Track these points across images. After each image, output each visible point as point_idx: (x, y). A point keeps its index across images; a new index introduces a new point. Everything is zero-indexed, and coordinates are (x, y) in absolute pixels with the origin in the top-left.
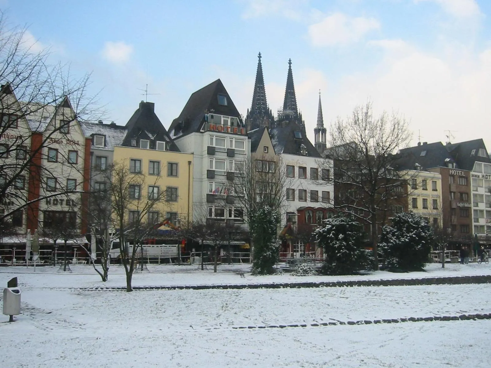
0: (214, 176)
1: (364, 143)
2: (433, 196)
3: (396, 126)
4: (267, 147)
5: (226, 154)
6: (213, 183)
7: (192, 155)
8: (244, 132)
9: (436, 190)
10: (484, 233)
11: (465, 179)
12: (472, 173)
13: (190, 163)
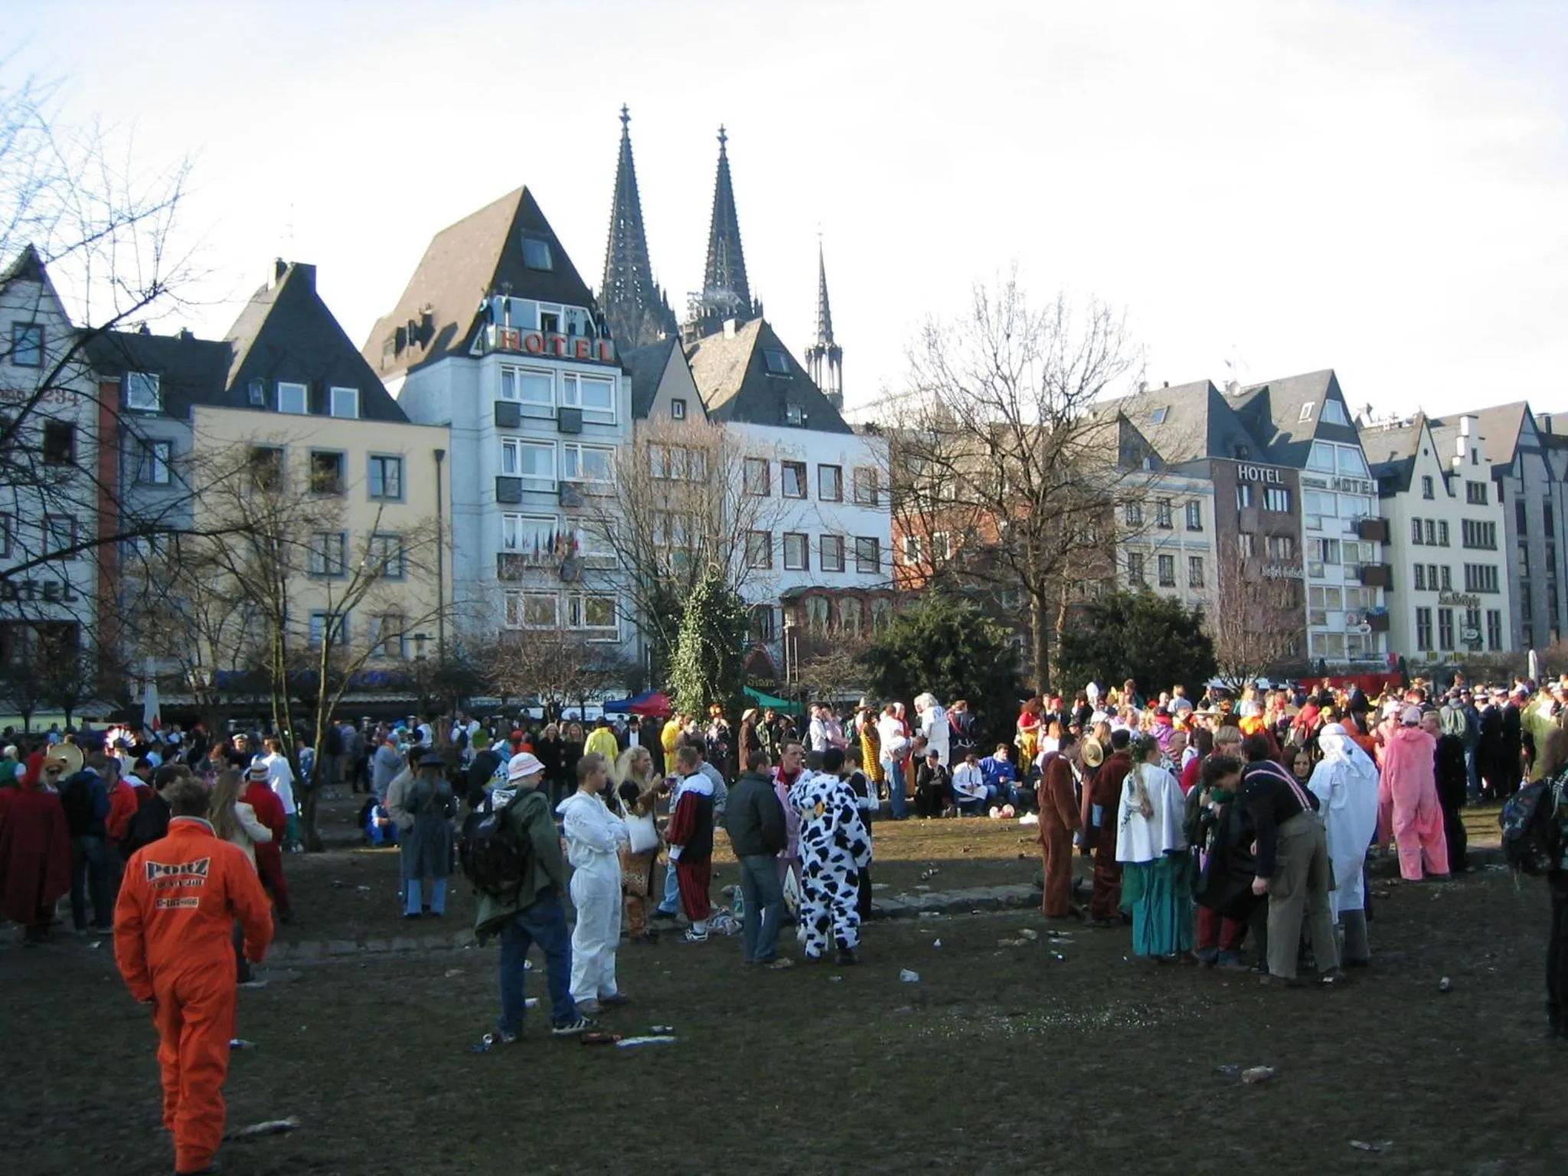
0: (520, 496)
1: (1005, 379)
2: (1189, 546)
3: (1102, 324)
4: (683, 402)
5: (554, 425)
6: (516, 516)
7: (446, 431)
8: (609, 353)
9: (1200, 529)
10: (1344, 658)
11: (1285, 493)
12: (1303, 474)
13: (439, 455)
